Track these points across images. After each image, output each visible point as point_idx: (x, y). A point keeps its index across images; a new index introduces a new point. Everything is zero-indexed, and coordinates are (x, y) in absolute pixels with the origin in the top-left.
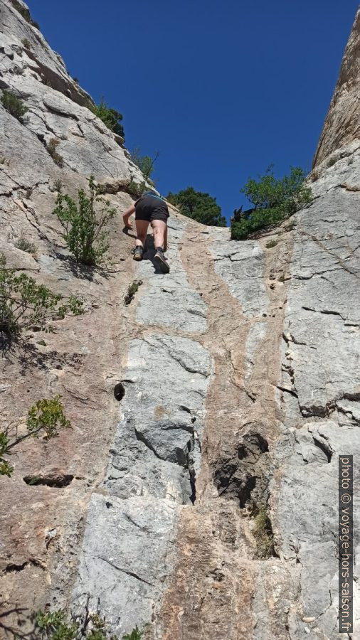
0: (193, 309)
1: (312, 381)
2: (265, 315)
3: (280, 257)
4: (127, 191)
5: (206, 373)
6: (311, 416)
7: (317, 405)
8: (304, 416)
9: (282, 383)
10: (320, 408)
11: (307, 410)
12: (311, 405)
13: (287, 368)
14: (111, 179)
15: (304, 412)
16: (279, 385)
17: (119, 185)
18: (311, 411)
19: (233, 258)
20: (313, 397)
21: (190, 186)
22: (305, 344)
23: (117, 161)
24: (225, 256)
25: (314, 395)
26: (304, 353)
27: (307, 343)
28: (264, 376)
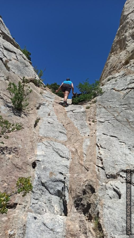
0: (61, 131)
1: (110, 164)
2: (89, 136)
3: (92, 113)
4: (33, 82)
5: (68, 158)
6: (110, 178)
7: (113, 174)
8: (108, 178)
9: (98, 164)
10: (114, 175)
11: (109, 176)
12: (110, 174)
13: (100, 158)
14: (28, 77)
15: (108, 176)
16: (97, 165)
17: (30, 80)
18: (110, 176)
19: (74, 111)
20: (111, 171)
21: (55, 82)
22: (105, 148)
23: (30, 70)
24: (71, 110)
25: (111, 170)
26: (105, 152)
27: (106, 148)
28: (91, 161)
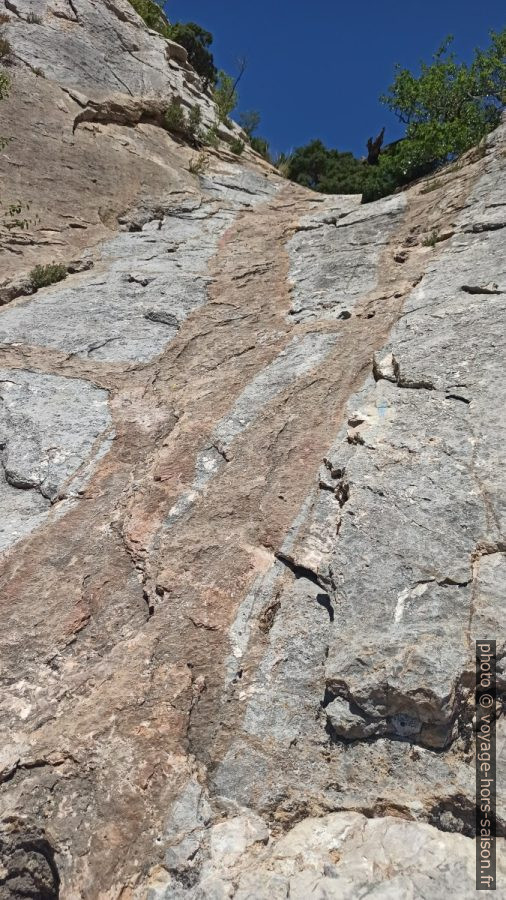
0: (157, 309)
2: (346, 315)
3: (442, 205)
4: (164, 125)
6: (371, 738)
7: (404, 685)
8: (340, 737)
9: (301, 540)
10: (420, 699)
11: (356, 706)
13: (338, 475)
14: (128, 97)
15: (339, 710)
16: (285, 550)
19: (340, 222)
20: (395, 633)
22: (429, 387)
24: (325, 221)
28: (242, 508)
